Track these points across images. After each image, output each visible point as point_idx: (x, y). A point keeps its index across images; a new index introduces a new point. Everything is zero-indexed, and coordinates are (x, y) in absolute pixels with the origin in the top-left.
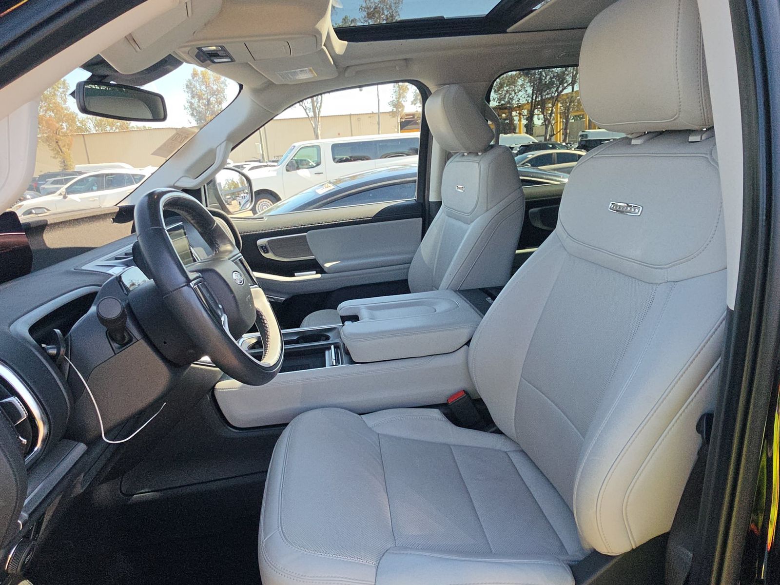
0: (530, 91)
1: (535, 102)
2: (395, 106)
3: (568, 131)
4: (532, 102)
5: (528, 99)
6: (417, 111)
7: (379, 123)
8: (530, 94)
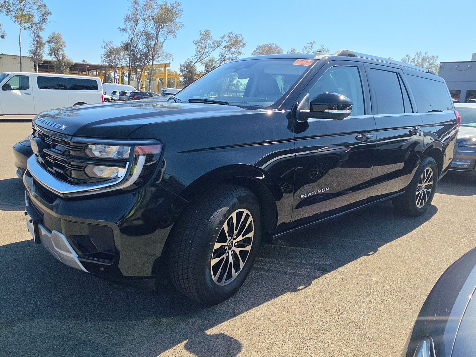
0: (128, 60)
1: (131, 67)
2: (34, 54)
3: (151, 86)
4: (129, 66)
5: (127, 64)
6: (52, 60)
7: (21, 63)
8: (129, 62)
